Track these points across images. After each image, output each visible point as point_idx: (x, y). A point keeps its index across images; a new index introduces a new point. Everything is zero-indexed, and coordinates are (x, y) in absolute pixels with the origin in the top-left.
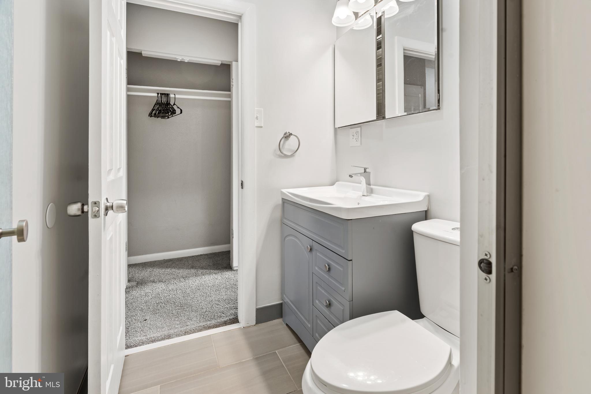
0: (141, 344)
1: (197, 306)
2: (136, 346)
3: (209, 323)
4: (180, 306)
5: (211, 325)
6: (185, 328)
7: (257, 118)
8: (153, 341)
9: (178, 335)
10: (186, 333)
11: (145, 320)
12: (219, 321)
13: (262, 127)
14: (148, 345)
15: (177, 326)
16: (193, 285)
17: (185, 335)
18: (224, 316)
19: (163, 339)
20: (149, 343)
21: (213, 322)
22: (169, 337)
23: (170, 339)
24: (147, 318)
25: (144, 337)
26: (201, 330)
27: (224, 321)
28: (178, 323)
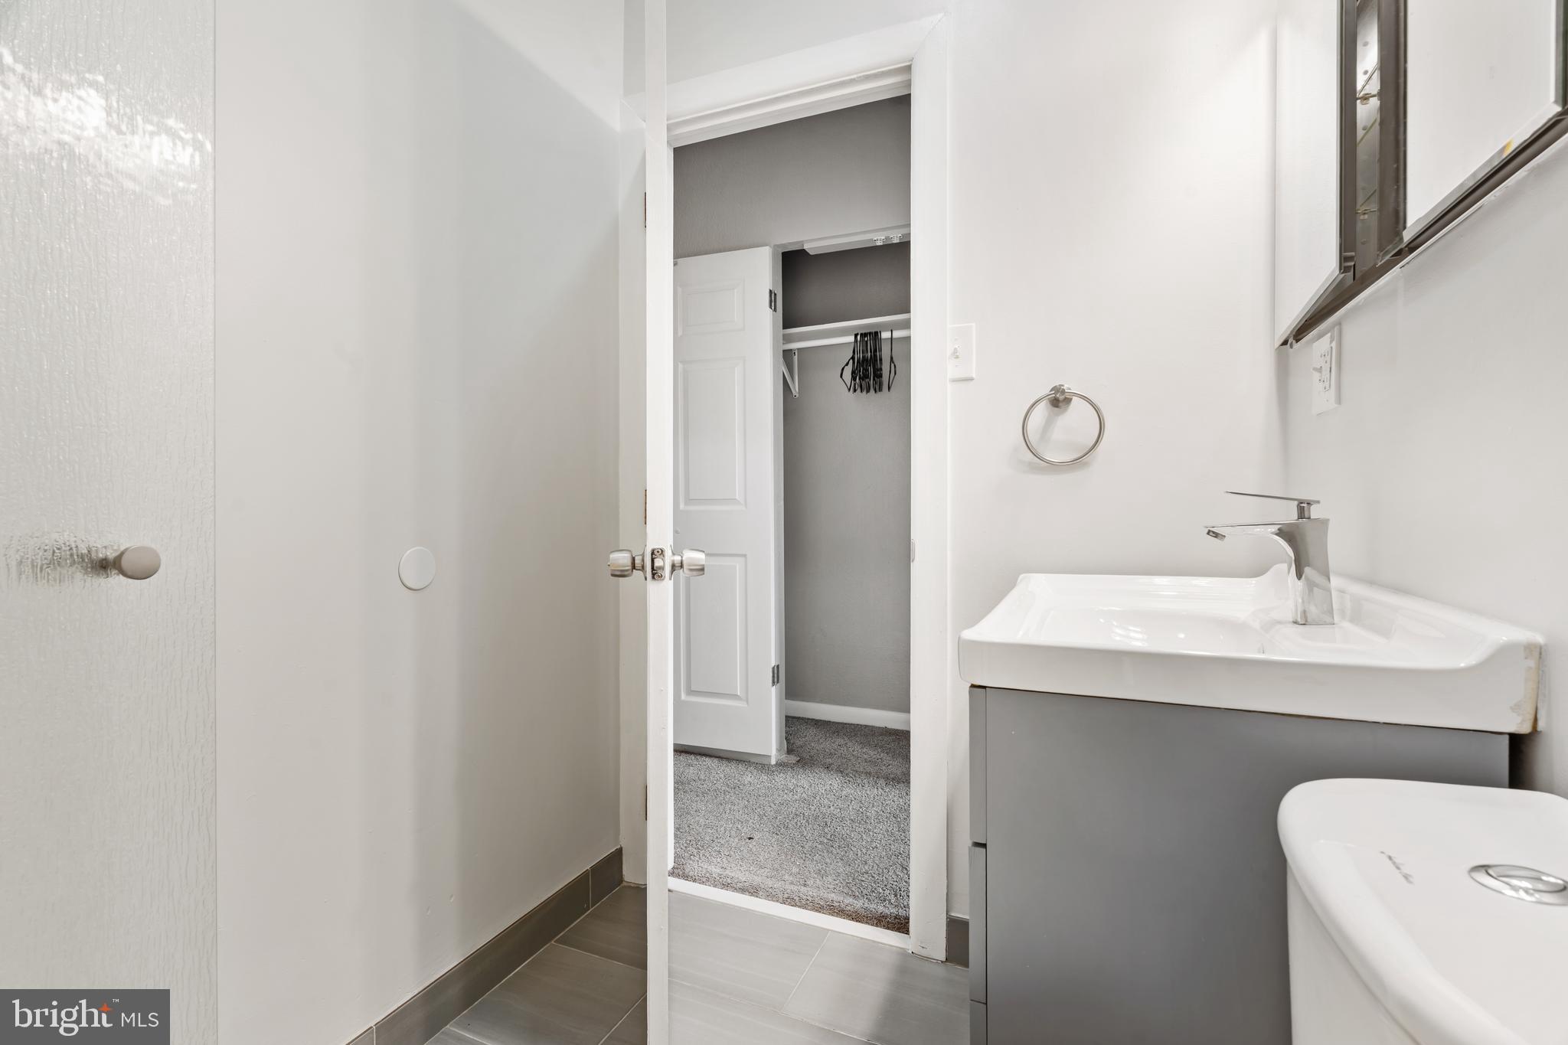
0: (704, 880)
1: (859, 853)
2: (694, 881)
3: (850, 900)
4: (829, 837)
5: (849, 908)
6: (795, 888)
7: (955, 355)
8: (726, 886)
9: (771, 896)
10: (790, 901)
11: (750, 838)
12: (872, 906)
13: (972, 379)
14: (712, 889)
15: (786, 877)
16: (893, 801)
17: (785, 903)
18: (893, 901)
19: (743, 890)
20: (715, 886)
21: (859, 904)
22: (753, 891)
23: (754, 896)
24: (757, 836)
25: (718, 871)
26: (819, 909)
27: (882, 913)
28: (795, 870)
